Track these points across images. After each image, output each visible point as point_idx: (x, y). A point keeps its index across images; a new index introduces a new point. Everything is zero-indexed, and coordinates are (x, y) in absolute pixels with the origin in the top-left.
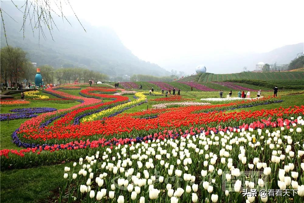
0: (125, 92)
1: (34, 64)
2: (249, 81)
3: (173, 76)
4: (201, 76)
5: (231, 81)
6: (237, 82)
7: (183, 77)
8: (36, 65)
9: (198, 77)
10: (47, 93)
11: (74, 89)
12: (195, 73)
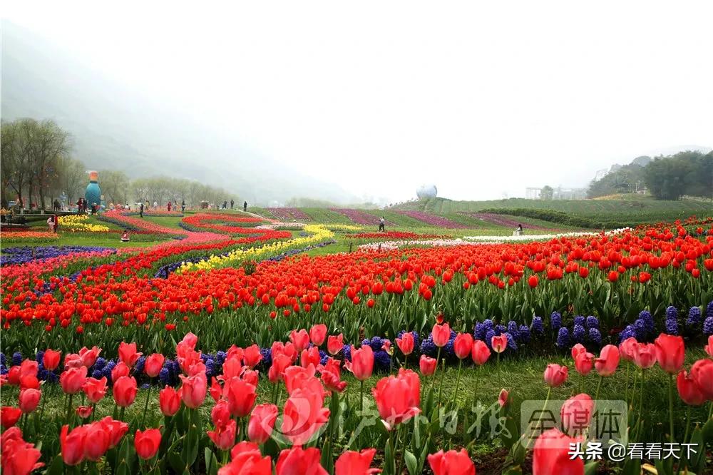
0: (282, 224)
2: (532, 212)
3: (368, 204)
4: (428, 203)
5: (493, 211)
6: (507, 214)
7: (391, 205)
9: (423, 205)
10: (106, 221)
11: (169, 216)
12: (415, 198)
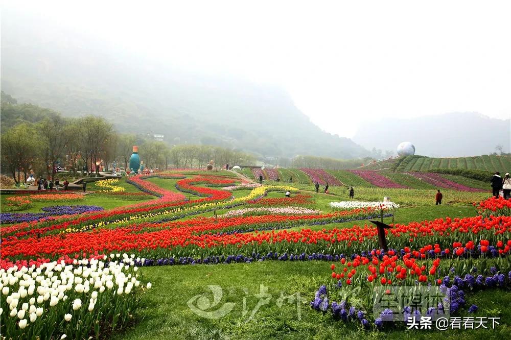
1: (159, 136)
4: (404, 160)
7: (375, 162)
8: (162, 138)
11: (174, 178)
